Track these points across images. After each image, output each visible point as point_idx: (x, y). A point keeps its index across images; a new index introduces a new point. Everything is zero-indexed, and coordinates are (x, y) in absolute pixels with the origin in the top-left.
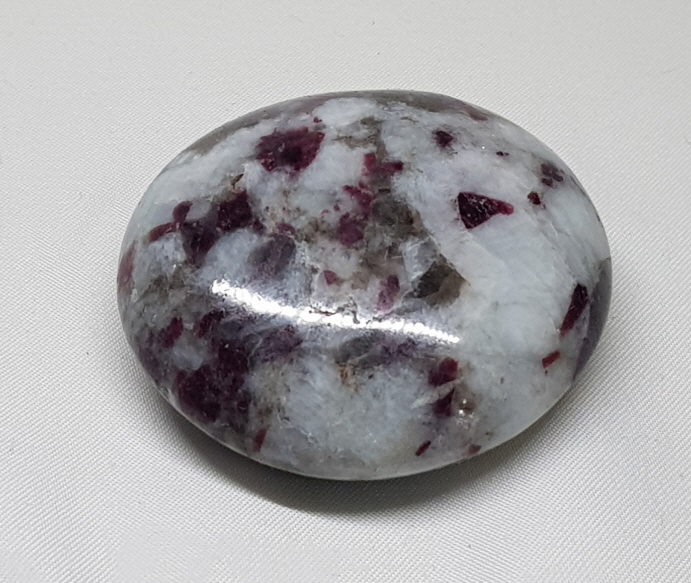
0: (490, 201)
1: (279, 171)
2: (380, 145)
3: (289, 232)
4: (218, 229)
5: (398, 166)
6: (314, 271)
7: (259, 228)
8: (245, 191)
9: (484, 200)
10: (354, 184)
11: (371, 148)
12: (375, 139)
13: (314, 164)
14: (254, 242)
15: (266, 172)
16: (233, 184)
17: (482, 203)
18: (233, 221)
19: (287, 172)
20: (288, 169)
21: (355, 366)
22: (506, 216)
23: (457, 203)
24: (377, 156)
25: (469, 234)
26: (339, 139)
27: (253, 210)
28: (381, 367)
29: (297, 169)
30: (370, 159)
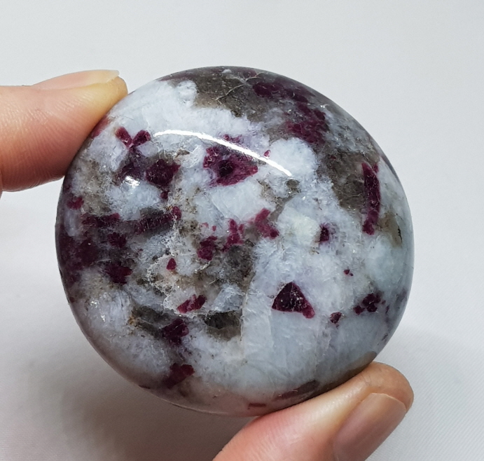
0: (304, 301)
1: (209, 172)
2: (280, 209)
3: (176, 217)
4: (145, 173)
5: (274, 234)
6: (167, 252)
7: (165, 197)
8: (180, 166)
9: (301, 298)
10: (238, 223)
11: (272, 207)
12: (281, 202)
13: (231, 187)
14: (155, 202)
15: (202, 165)
16: (178, 154)
17: (298, 299)
18: (156, 178)
19: (211, 178)
20: (215, 176)
21: (139, 323)
22: (304, 318)
23: (283, 287)
24: (269, 216)
25: (270, 312)
26: (262, 183)
27: (172, 182)
28: (152, 337)
29: (219, 181)
30: (264, 215)
